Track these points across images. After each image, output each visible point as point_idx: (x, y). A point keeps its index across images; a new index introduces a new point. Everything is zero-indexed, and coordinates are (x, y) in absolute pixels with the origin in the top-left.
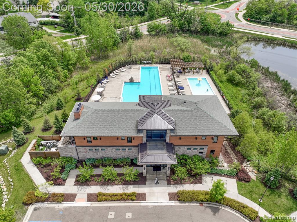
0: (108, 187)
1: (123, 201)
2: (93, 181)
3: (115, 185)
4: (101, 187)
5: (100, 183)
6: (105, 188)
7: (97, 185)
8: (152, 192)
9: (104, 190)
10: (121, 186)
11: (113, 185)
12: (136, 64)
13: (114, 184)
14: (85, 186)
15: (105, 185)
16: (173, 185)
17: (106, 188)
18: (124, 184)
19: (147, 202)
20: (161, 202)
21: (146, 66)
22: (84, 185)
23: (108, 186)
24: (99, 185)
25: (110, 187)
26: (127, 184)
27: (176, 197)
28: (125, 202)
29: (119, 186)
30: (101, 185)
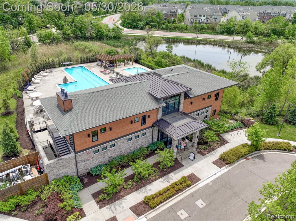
0: (146, 188)
1: (179, 193)
2: (122, 191)
3: (153, 181)
4: (138, 191)
5: (133, 189)
6: (144, 190)
7: (131, 192)
8: (197, 169)
9: (146, 192)
10: (160, 180)
11: (150, 183)
12: (54, 67)
13: (150, 181)
14: (117, 202)
15: (141, 188)
16: (208, 154)
17: (146, 190)
18: (161, 176)
19: (203, 181)
20: (215, 174)
21: (69, 67)
22: (115, 201)
23: (146, 186)
24: (133, 192)
25: (149, 187)
26: (165, 175)
27: (223, 163)
28: (182, 192)
29: (158, 181)
30: (136, 190)
